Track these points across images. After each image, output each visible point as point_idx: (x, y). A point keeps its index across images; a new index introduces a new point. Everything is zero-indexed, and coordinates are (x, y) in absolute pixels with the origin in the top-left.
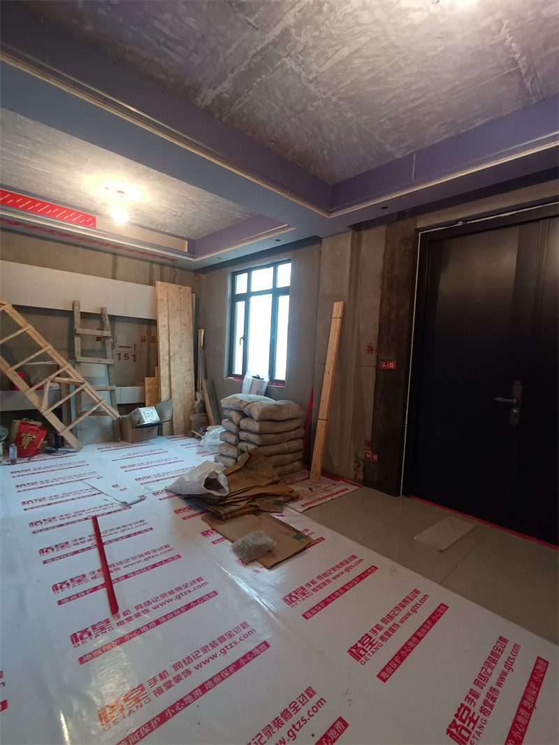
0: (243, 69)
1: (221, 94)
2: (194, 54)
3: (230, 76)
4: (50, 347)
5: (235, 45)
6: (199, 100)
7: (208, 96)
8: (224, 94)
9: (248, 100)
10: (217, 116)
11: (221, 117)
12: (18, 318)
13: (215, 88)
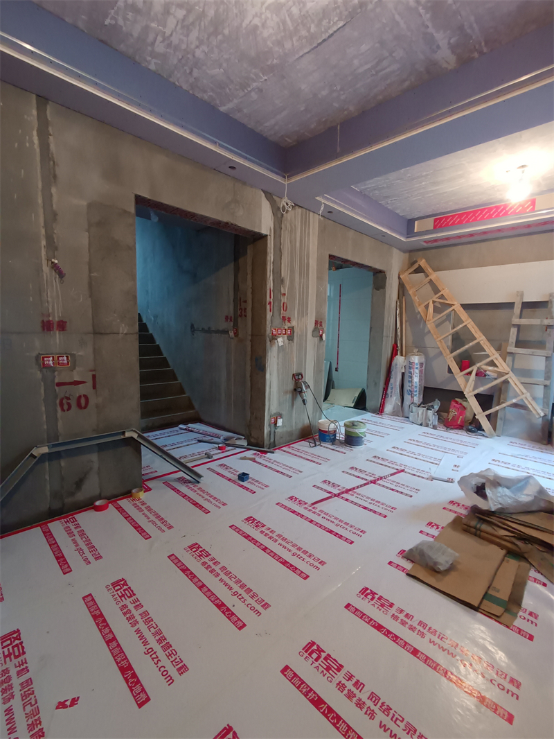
0: (428, 16)
1: (449, 43)
2: (394, 55)
3: (431, 30)
4: (484, 338)
5: (397, 17)
6: (445, 65)
7: (446, 57)
8: (452, 41)
9: (472, 18)
10: (476, 55)
11: (481, 53)
12: (463, 314)
13: (438, 47)
